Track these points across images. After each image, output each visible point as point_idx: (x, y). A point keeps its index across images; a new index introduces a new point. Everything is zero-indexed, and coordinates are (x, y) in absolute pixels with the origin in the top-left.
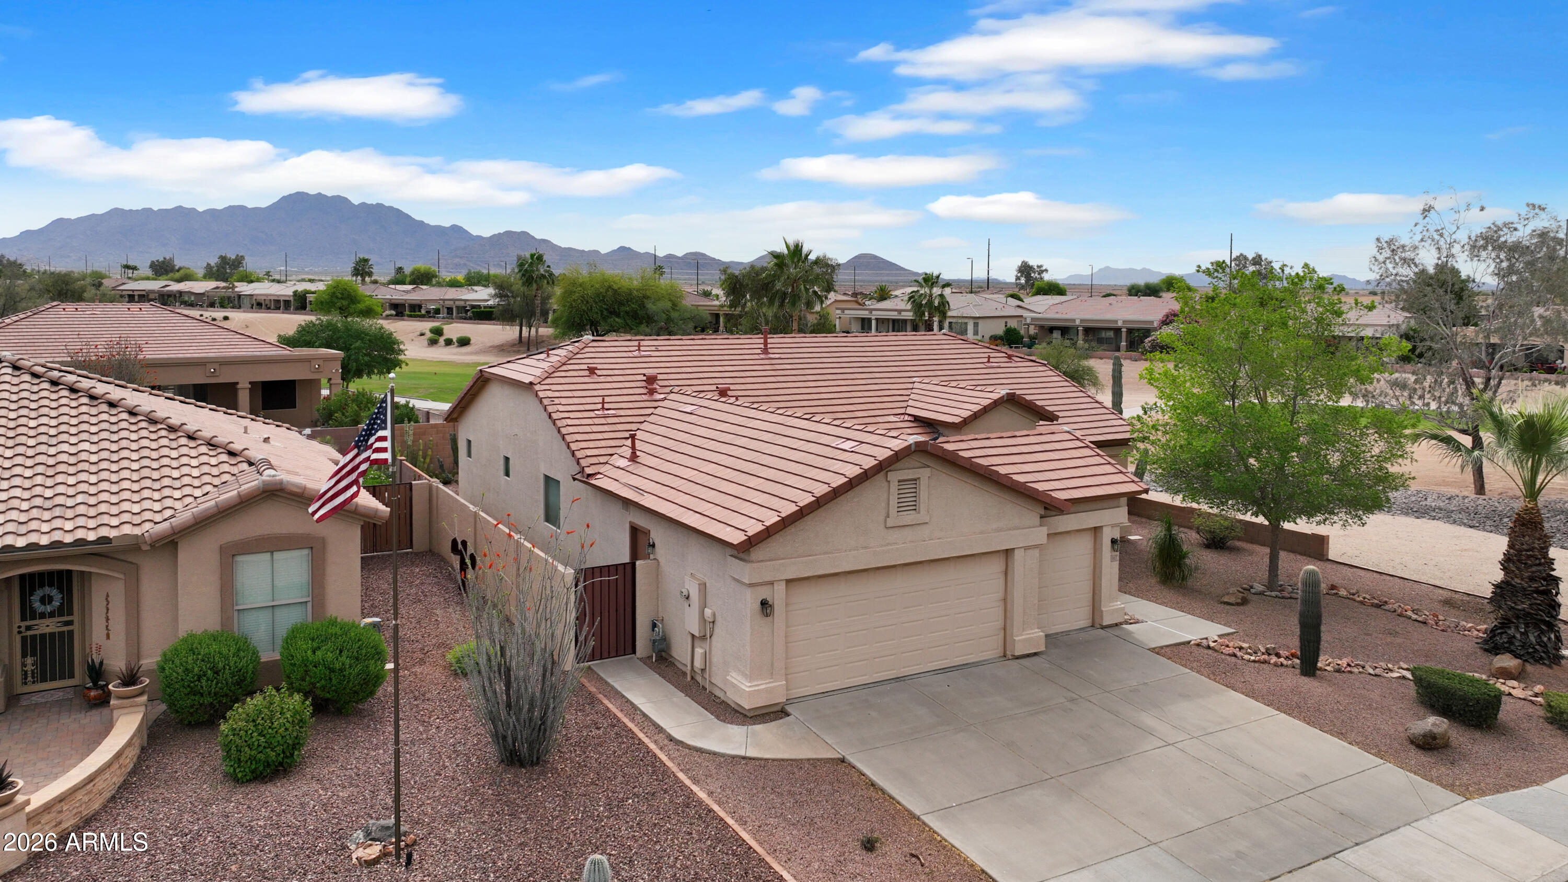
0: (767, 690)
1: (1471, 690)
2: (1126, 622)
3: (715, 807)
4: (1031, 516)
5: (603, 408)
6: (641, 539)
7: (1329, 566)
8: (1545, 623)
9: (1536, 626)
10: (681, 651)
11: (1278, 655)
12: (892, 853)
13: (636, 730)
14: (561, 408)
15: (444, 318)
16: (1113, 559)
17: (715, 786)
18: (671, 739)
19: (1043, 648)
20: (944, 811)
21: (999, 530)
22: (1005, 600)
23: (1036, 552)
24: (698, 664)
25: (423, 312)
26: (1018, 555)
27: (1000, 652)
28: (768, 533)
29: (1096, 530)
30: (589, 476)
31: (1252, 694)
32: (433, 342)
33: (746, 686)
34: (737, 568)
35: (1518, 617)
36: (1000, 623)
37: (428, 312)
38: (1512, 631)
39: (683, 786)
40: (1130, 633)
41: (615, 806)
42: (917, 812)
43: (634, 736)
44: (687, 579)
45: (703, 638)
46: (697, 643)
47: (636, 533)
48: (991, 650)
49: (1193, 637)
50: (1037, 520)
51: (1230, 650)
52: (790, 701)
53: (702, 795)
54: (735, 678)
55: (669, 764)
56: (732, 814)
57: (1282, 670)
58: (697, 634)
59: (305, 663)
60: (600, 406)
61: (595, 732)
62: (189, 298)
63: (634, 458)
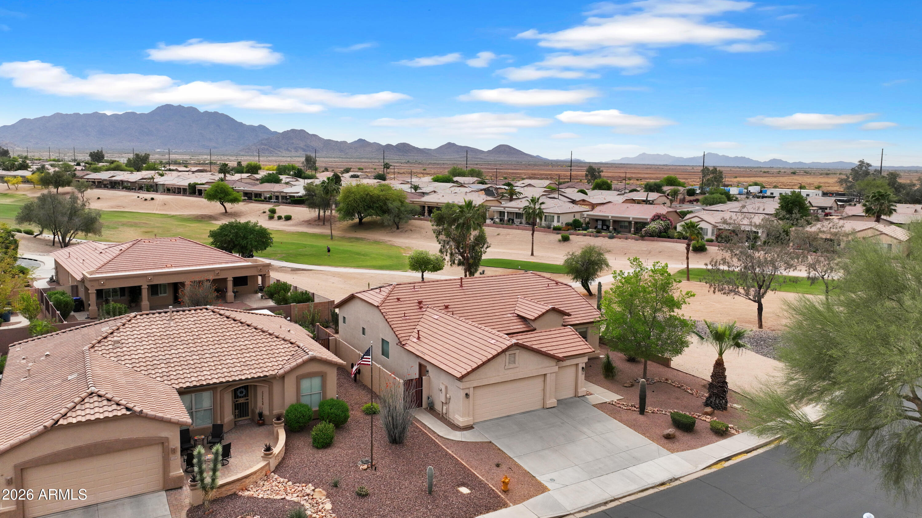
0: (468, 421)
1: (686, 420)
2: (587, 395)
3: (454, 455)
4: (553, 363)
5: (405, 316)
6: (422, 367)
7: (670, 370)
8: (722, 397)
9: (719, 398)
10: (438, 407)
11: (635, 407)
12: (504, 467)
13: (427, 433)
14: (390, 317)
15: (275, 202)
16: (582, 374)
17: (453, 450)
18: (439, 436)
19: (556, 405)
20: (519, 457)
21: (542, 368)
22: (544, 390)
23: (554, 374)
24: (444, 411)
25: (263, 198)
26: (548, 376)
27: (542, 406)
28: (468, 373)
29: (577, 365)
30: (403, 345)
31: (621, 421)
32: (271, 218)
33: (461, 419)
34: (458, 383)
35: (714, 395)
36: (542, 397)
37: (265, 198)
38: (711, 400)
39: (444, 450)
40: (587, 399)
41: (426, 455)
42: (512, 457)
43: (427, 435)
44: (441, 384)
45: (446, 403)
46: (444, 405)
47: (420, 365)
48: (539, 406)
49: (608, 400)
50: (555, 364)
51: (619, 405)
52: (474, 424)
53: (450, 452)
54: (457, 416)
55: (439, 443)
56: (459, 457)
57: (634, 412)
58: (444, 402)
59: (328, 413)
60: (403, 315)
61: (415, 434)
62: (127, 184)
63: (419, 338)
